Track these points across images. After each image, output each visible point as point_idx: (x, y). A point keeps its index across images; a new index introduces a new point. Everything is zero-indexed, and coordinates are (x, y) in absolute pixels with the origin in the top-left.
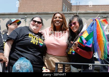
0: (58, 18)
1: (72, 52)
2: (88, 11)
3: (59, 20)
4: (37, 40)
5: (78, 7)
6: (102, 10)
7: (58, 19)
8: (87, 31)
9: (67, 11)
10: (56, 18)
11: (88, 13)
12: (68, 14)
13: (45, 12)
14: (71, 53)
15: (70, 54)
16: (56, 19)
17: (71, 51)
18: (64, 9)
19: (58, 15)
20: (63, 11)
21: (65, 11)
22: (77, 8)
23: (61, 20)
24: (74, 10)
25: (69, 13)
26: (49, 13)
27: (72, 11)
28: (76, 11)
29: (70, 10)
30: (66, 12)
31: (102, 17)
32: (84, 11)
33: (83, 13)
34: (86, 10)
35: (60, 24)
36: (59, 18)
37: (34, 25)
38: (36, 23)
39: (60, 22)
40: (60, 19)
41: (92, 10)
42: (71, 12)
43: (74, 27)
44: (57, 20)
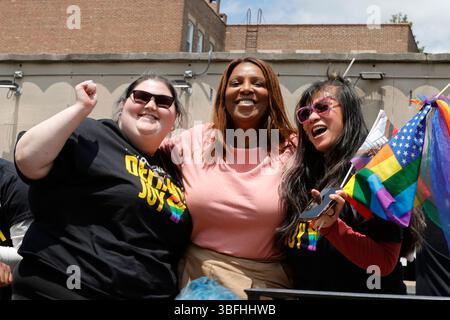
0: (247, 83)
1: (305, 240)
2: (298, 51)
3: (250, 93)
4: (160, 191)
5: (253, 31)
6: (360, 45)
7: (247, 86)
8: (394, 150)
9: (205, 50)
10: (241, 81)
11: (299, 58)
12: (206, 66)
13: (106, 55)
14: (298, 244)
15: (295, 245)
16: (237, 88)
17: (299, 236)
18: (191, 41)
19: (247, 70)
20: (187, 50)
21: (194, 50)
22: (247, 36)
23: (261, 90)
24: (234, 47)
25: (214, 57)
26: (124, 58)
27: (226, 48)
28: (243, 52)
29: (218, 46)
30: (199, 55)
31: (360, 81)
32: (279, 52)
33: (276, 59)
34: (288, 47)
35: (255, 112)
36: (253, 81)
37: (141, 115)
38: (151, 104)
39: (254, 102)
40: (259, 86)
41: (316, 49)
42: (221, 56)
43: (317, 120)
44: (243, 93)
